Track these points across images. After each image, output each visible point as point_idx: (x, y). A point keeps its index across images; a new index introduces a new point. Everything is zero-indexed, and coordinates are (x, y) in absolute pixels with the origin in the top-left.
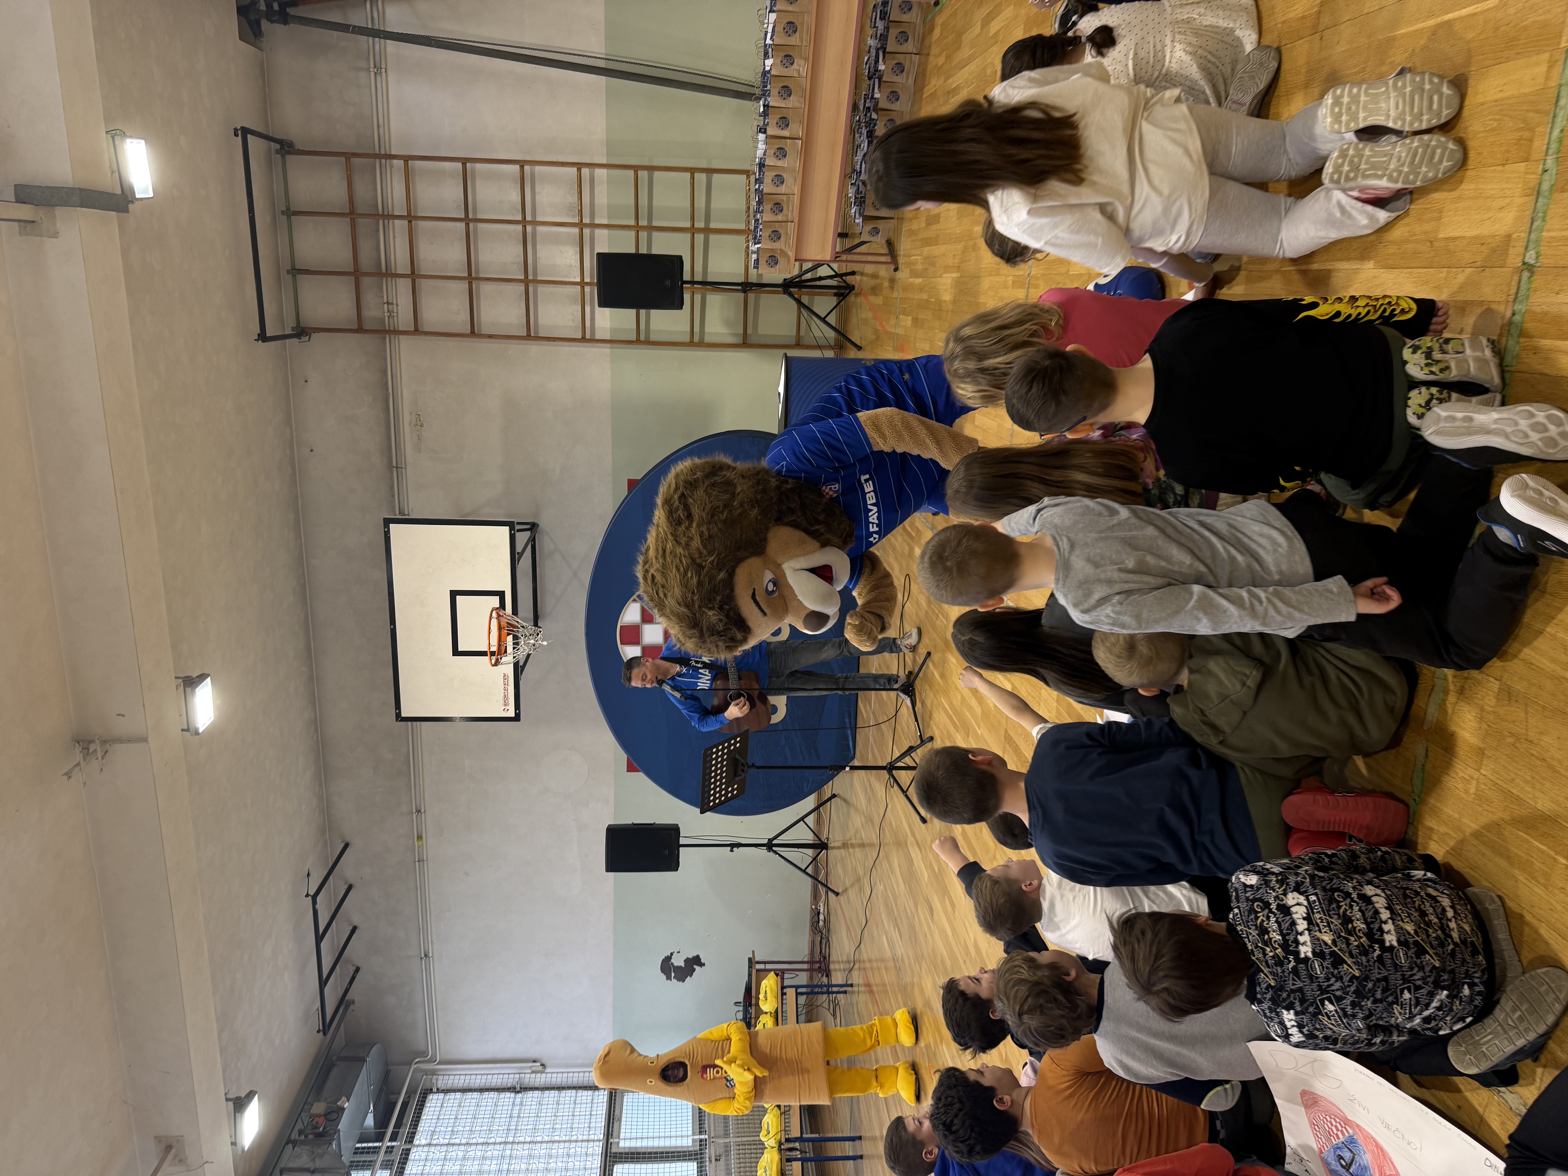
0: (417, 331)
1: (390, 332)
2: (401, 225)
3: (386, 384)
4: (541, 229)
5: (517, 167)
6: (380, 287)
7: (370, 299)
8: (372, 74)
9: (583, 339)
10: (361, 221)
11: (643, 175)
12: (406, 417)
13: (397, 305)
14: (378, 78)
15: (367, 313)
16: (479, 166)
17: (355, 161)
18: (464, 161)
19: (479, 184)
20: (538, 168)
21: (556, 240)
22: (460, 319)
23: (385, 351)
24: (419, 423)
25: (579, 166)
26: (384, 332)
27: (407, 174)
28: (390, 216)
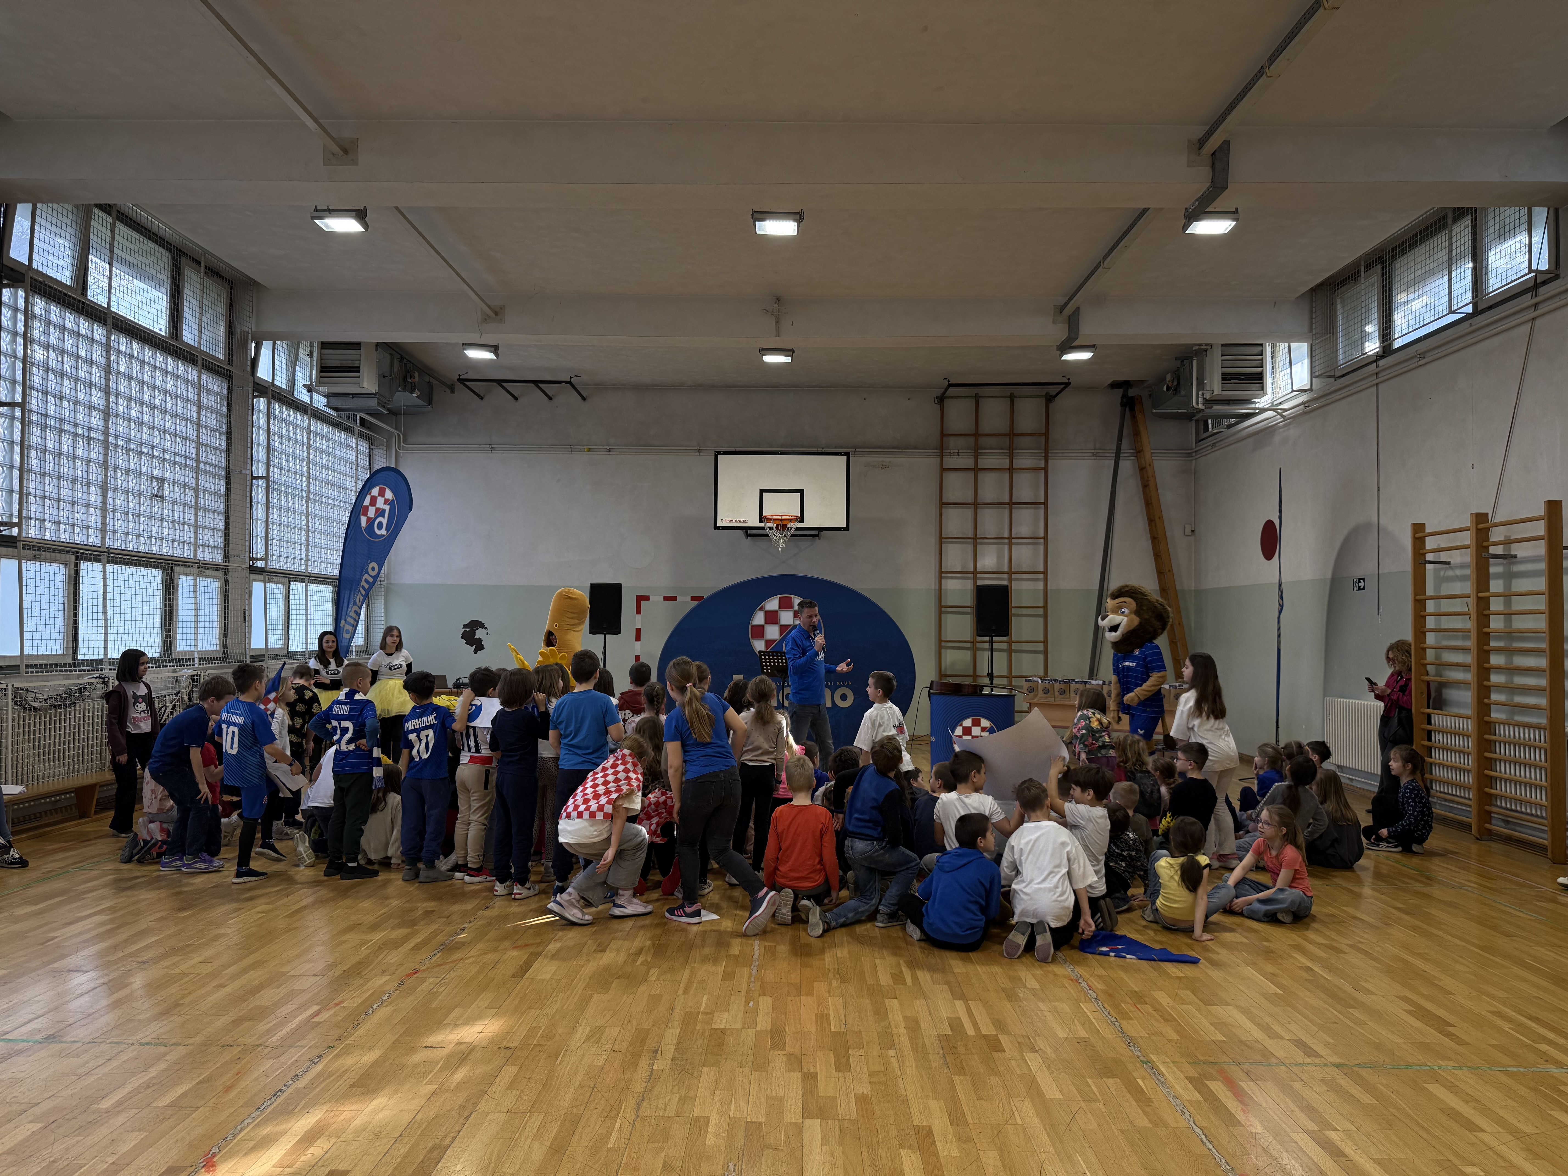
0: (943, 470)
1: (942, 452)
2: (1006, 463)
3: (909, 448)
4: (1006, 548)
5: (1042, 535)
6: (968, 449)
7: (961, 441)
8: (1093, 451)
9: (941, 572)
10: (1008, 439)
11: (1041, 611)
12: (887, 459)
13: (958, 458)
14: (1091, 454)
15: (952, 439)
16: (1042, 512)
17: (1043, 439)
18: (1045, 504)
19: (1032, 511)
20: (1042, 547)
21: (1000, 557)
22: (949, 497)
23: (930, 449)
24: (884, 466)
25: (1045, 573)
26: (941, 450)
27: (1037, 469)
28: (1011, 457)
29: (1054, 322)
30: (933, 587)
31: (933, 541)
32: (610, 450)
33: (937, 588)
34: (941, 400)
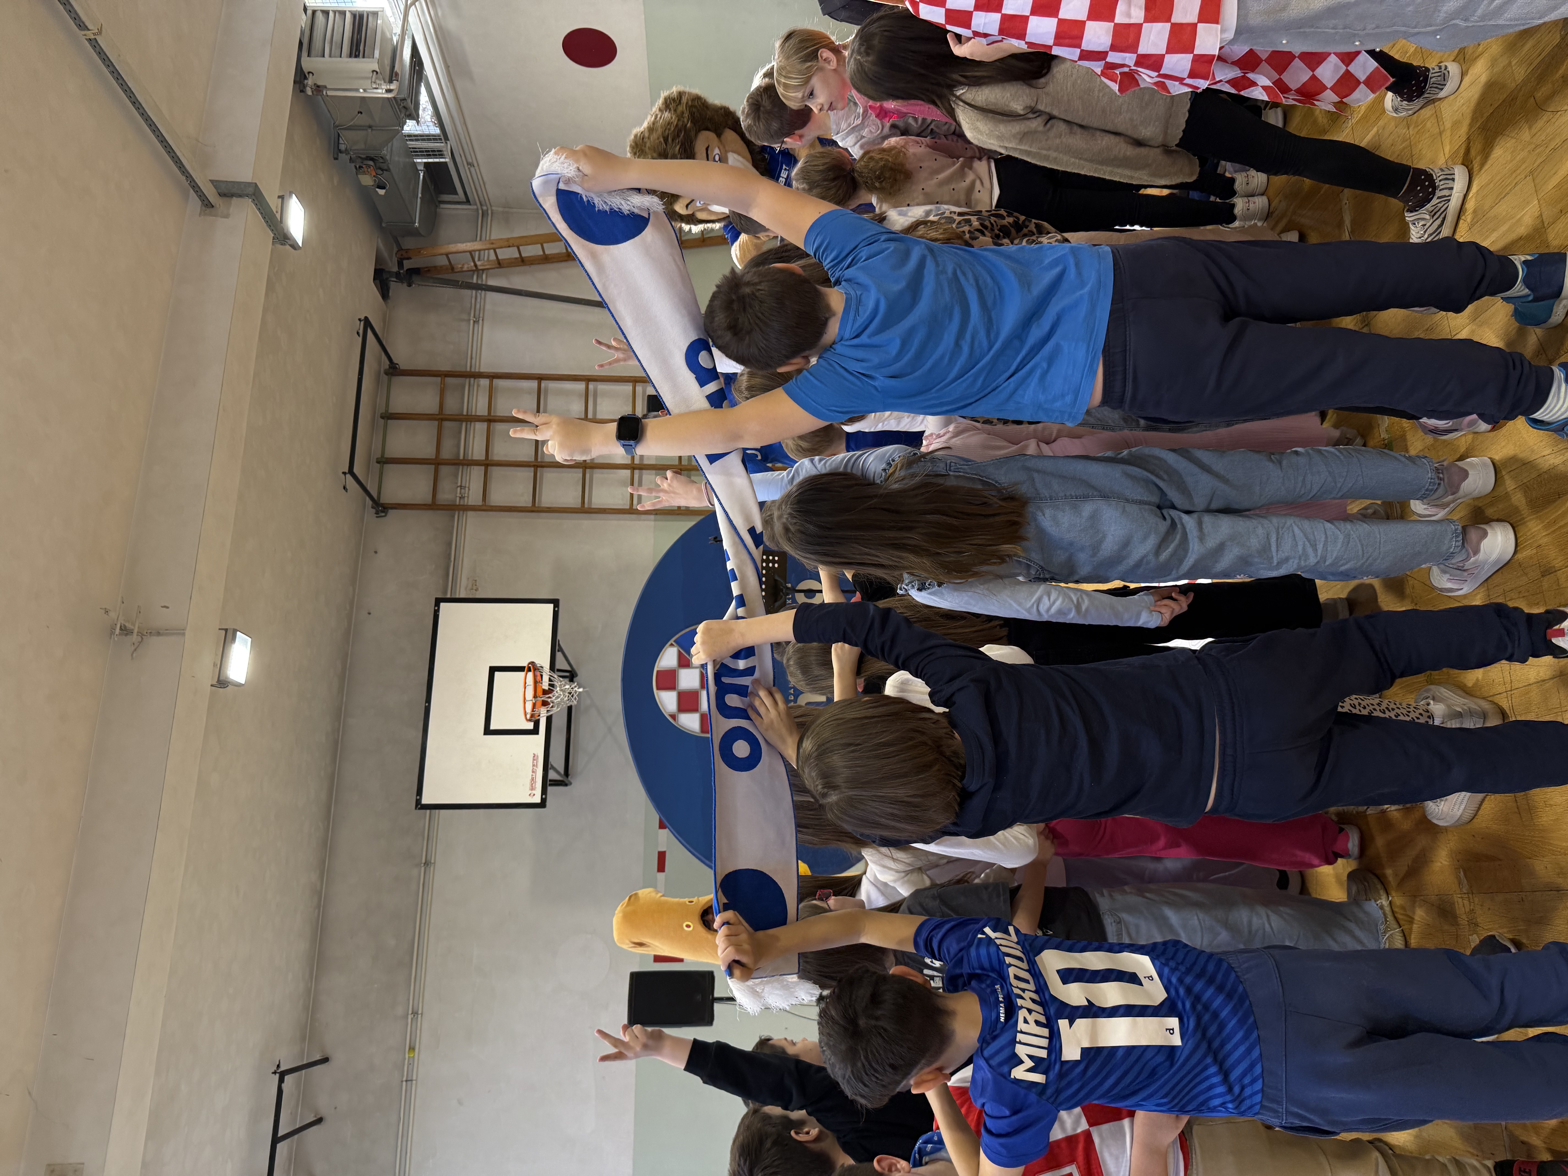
0: (485, 507)
2: (481, 426)
3: (450, 554)
6: (456, 476)
7: (445, 483)
8: (472, 322)
10: (446, 423)
13: (469, 490)
14: (476, 326)
15: (440, 495)
16: (551, 383)
17: (450, 379)
18: (540, 378)
19: (549, 397)
20: (600, 384)
23: (453, 527)
24: (474, 587)
26: (456, 508)
27: (491, 389)
28: (472, 419)
29: (227, 216)
30: (652, 523)
31: (586, 523)
32: (415, 1013)
33: (652, 517)
34: (381, 508)
